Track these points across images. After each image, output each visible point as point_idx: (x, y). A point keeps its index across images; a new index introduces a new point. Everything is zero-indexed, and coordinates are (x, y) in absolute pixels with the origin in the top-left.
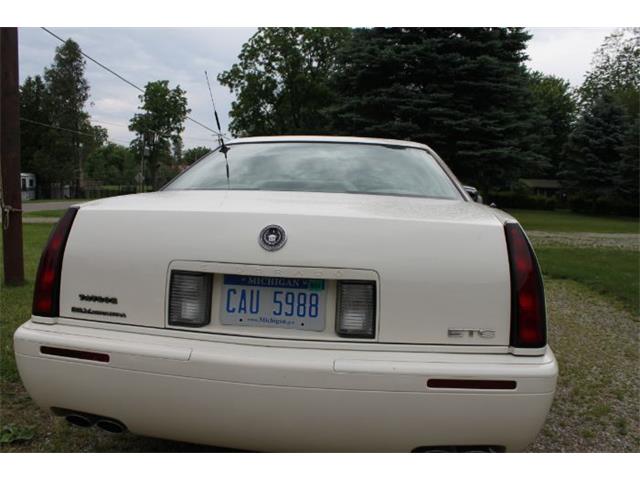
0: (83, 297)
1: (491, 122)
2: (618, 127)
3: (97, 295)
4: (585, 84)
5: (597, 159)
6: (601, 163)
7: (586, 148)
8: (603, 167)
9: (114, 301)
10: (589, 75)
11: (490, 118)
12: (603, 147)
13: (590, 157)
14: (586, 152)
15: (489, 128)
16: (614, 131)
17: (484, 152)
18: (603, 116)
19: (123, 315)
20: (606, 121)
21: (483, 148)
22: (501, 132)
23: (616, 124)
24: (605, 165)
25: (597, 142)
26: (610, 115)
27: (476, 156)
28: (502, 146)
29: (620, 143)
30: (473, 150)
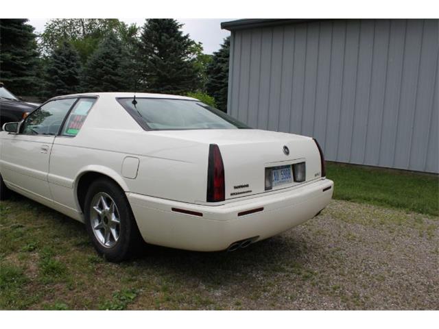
0: (235, 188)
1: (18, 57)
2: (75, 64)
3: (241, 184)
4: (45, 32)
5: (63, 83)
6: (66, 86)
7: (57, 76)
8: (67, 88)
9: (247, 186)
10: (48, 25)
11: (17, 55)
12: (67, 76)
13: (59, 82)
14: (56, 79)
15: (17, 62)
16: (72, 66)
17: (16, 79)
18: (65, 56)
19: (251, 191)
20: (67, 59)
21: (13, 76)
22: (26, 65)
23: (73, 61)
24: (69, 87)
25: (62, 72)
26: (69, 56)
27: (11, 82)
28: (28, 76)
29: (77, 74)
30: (7, 77)
